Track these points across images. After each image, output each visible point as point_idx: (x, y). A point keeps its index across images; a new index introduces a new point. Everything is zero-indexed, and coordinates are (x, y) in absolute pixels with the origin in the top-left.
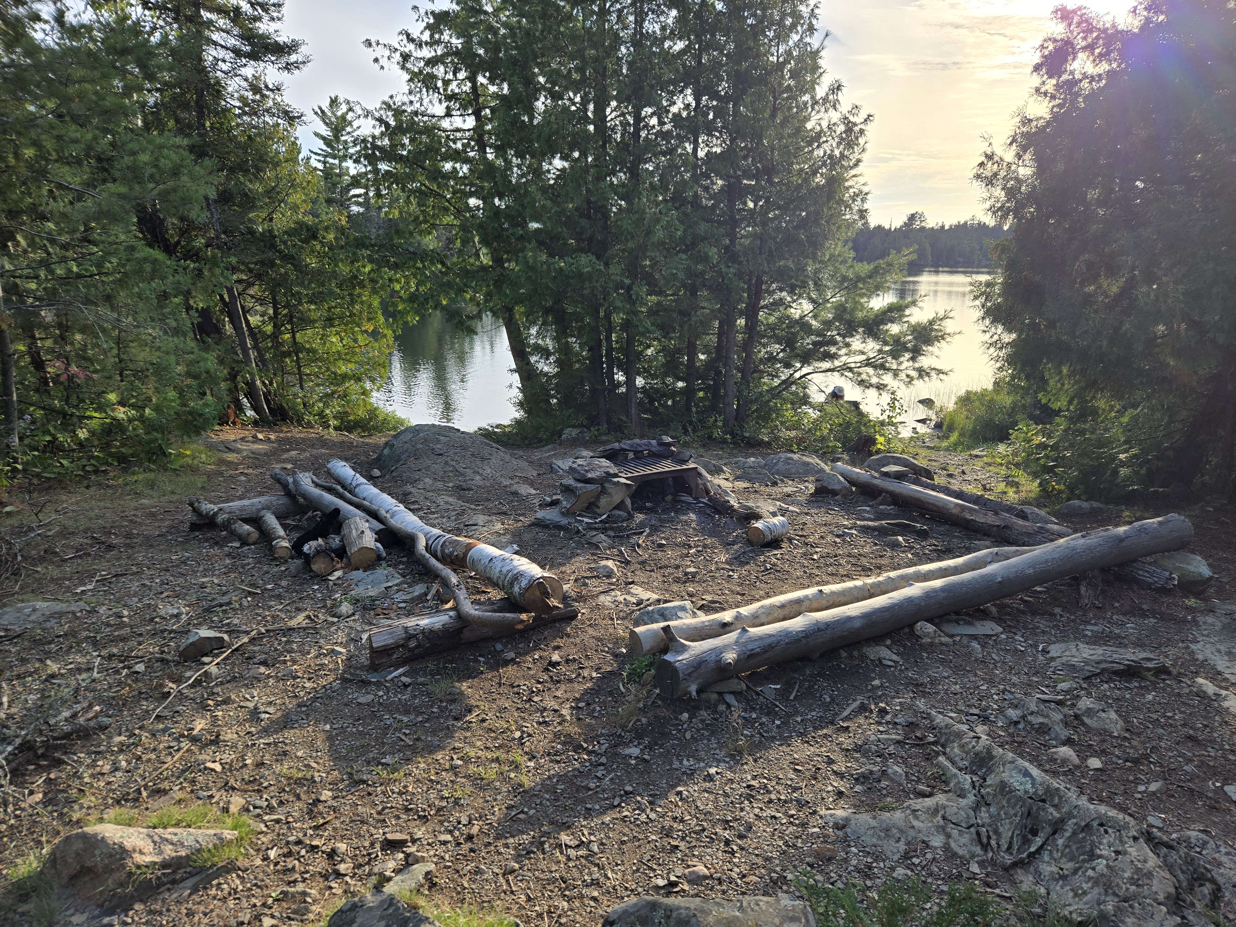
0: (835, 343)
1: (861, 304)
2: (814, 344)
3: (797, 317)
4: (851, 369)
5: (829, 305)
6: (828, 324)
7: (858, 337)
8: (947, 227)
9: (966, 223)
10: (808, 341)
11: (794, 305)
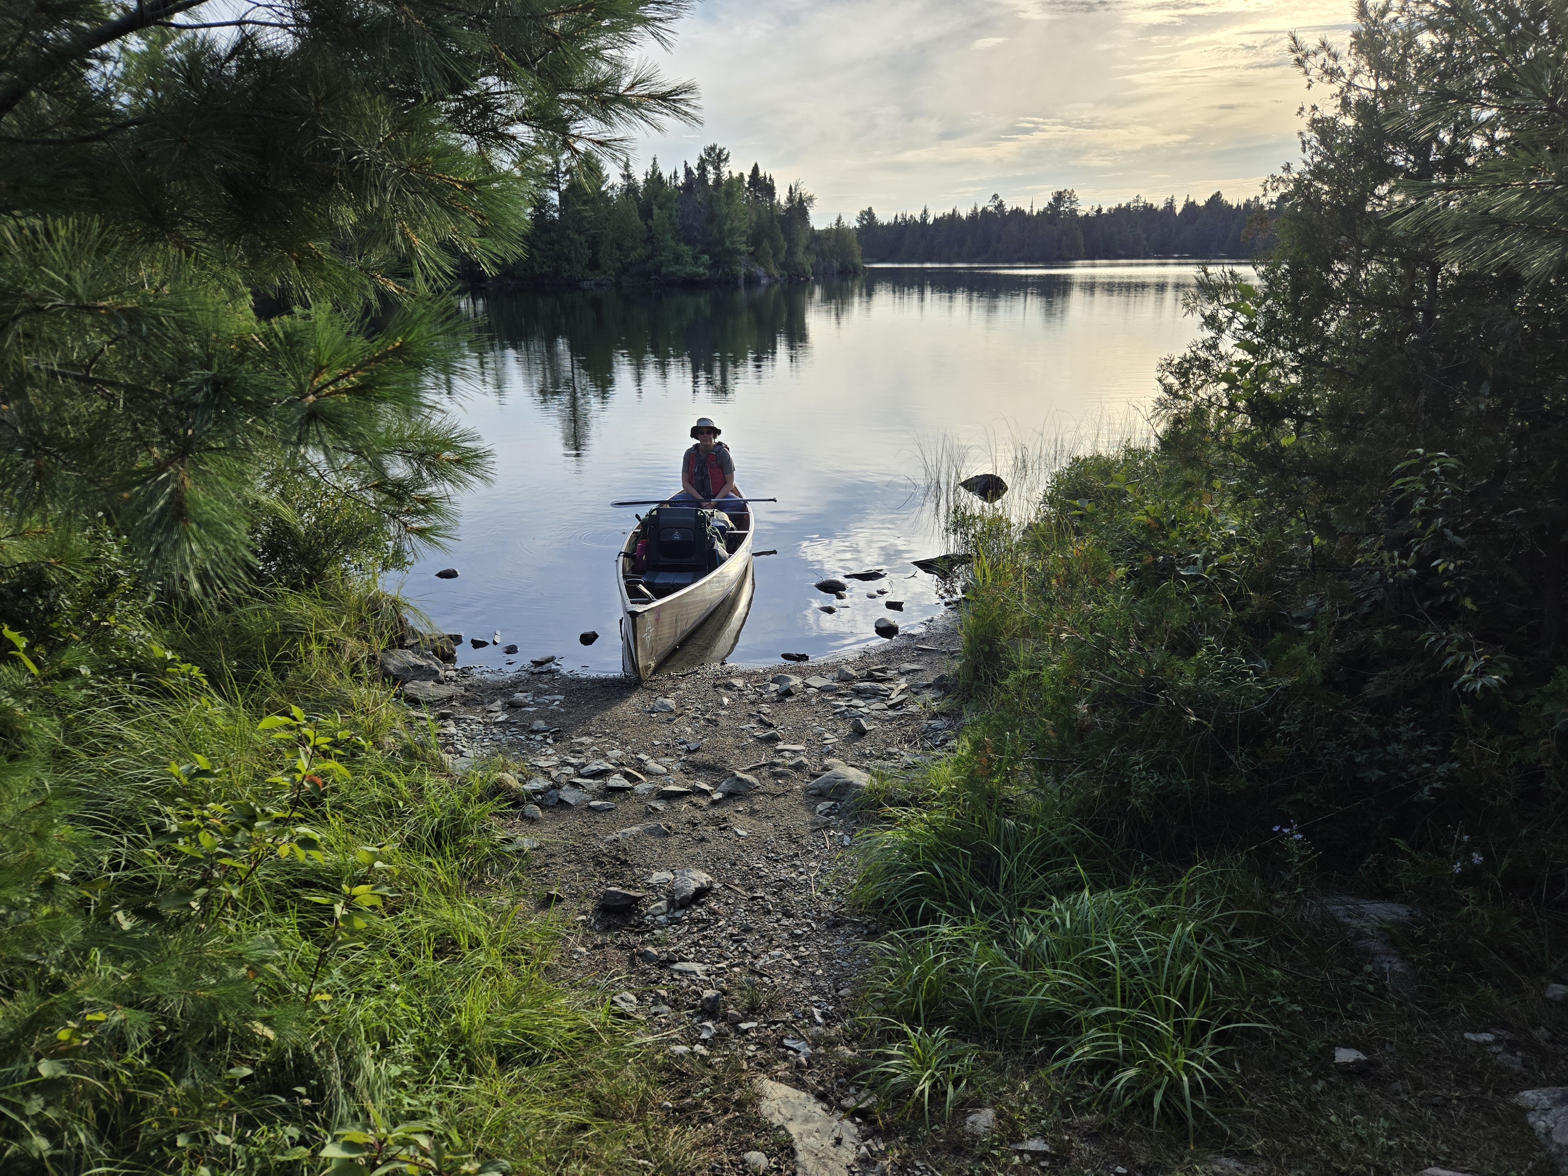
8: (1104, 211)
9: (1128, 205)
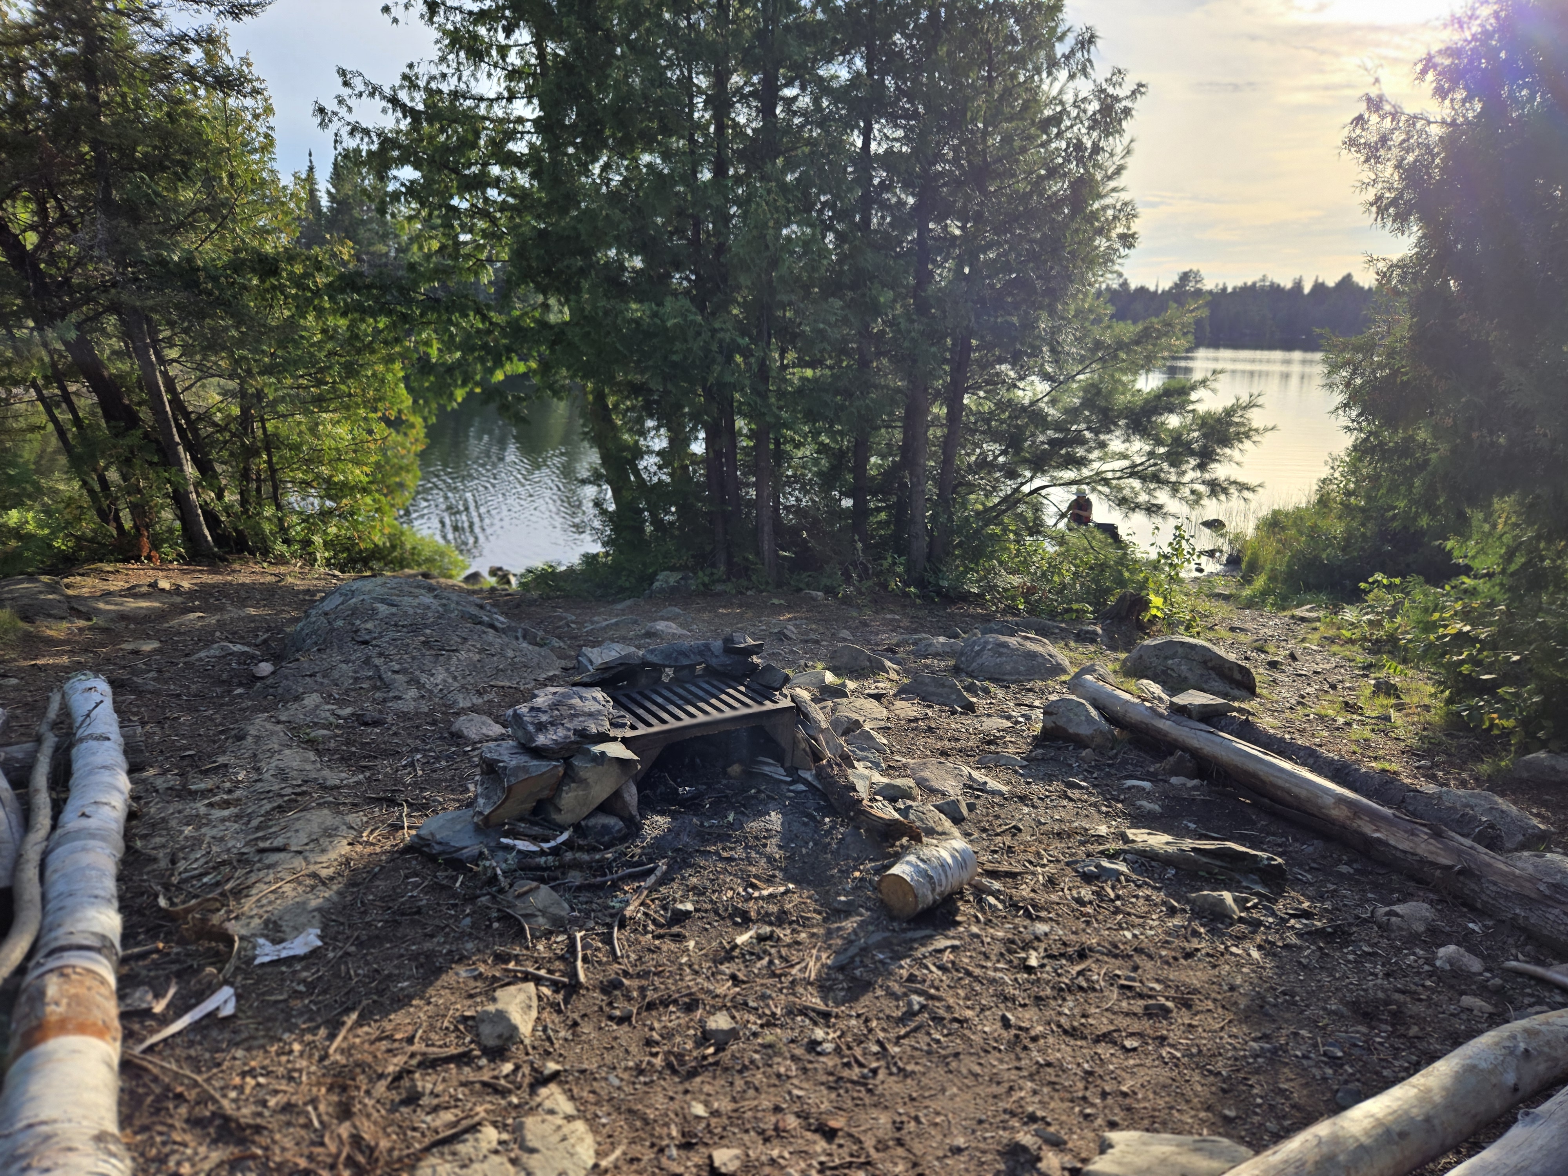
0: (1082, 442)
1: (1124, 385)
2: (1052, 442)
3: (1026, 402)
4: (1106, 482)
5: (1075, 386)
6: (1073, 413)
7: (1117, 433)
8: (1229, 290)
10: (1041, 438)
11: (1021, 384)
